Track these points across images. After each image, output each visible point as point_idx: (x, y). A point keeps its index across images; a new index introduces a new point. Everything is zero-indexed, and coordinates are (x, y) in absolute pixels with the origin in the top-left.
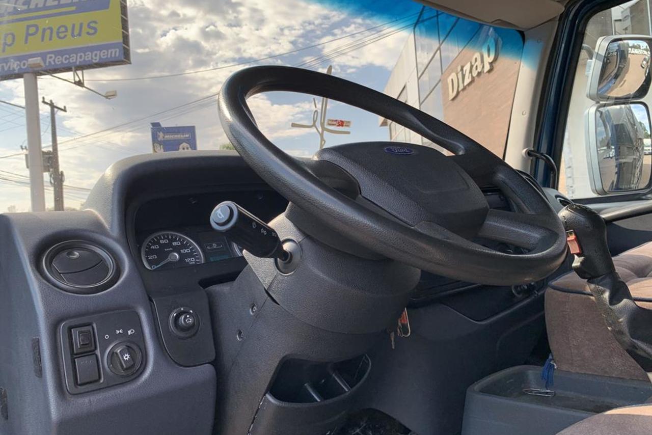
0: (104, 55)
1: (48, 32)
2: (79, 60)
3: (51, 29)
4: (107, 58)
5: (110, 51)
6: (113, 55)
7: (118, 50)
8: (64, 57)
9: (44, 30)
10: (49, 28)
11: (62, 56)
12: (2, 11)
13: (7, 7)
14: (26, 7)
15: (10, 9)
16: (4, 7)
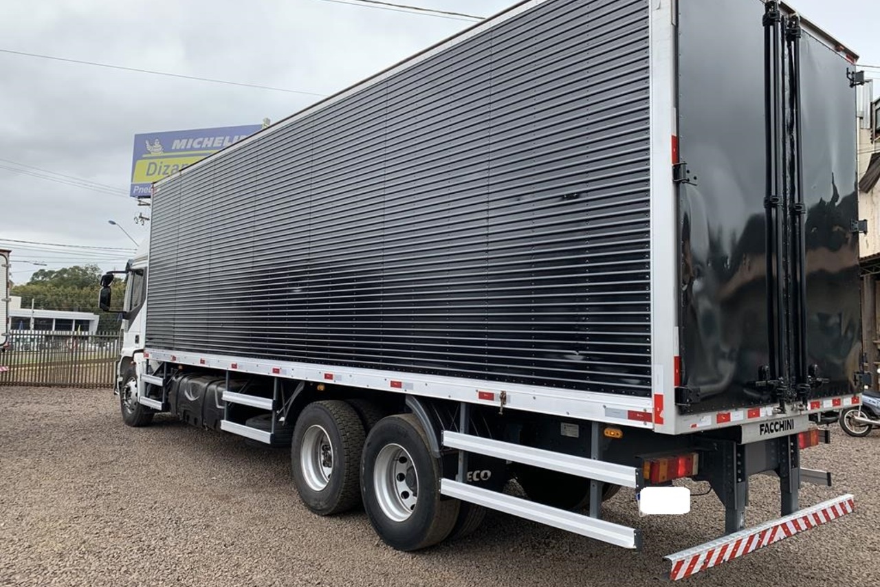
12: (183, 147)
13: (186, 145)
14: (199, 146)
15: (189, 147)
16: (184, 145)
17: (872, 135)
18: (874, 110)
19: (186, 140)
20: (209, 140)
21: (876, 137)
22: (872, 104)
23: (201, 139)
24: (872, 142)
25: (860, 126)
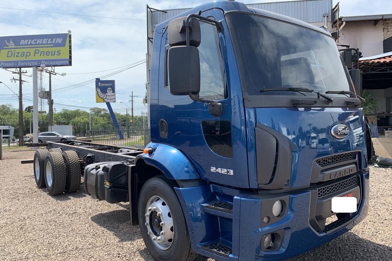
1: (43, 53)
2: (53, 63)
4: (63, 64)
5: (65, 61)
8: (48, 62)
9: (41, 52)
12: (26, 44)
13: (28, 42)
14: (35, 43)
15: (29, 43)
16: (27, 42)
17: (332, 25)
18: (333, 13)
19: (28, 40)
20: (40, 40)
21: (334, 25)
22: (332, 10)
23: (36, 40)
24: (332, 28)
25: (327, 20)
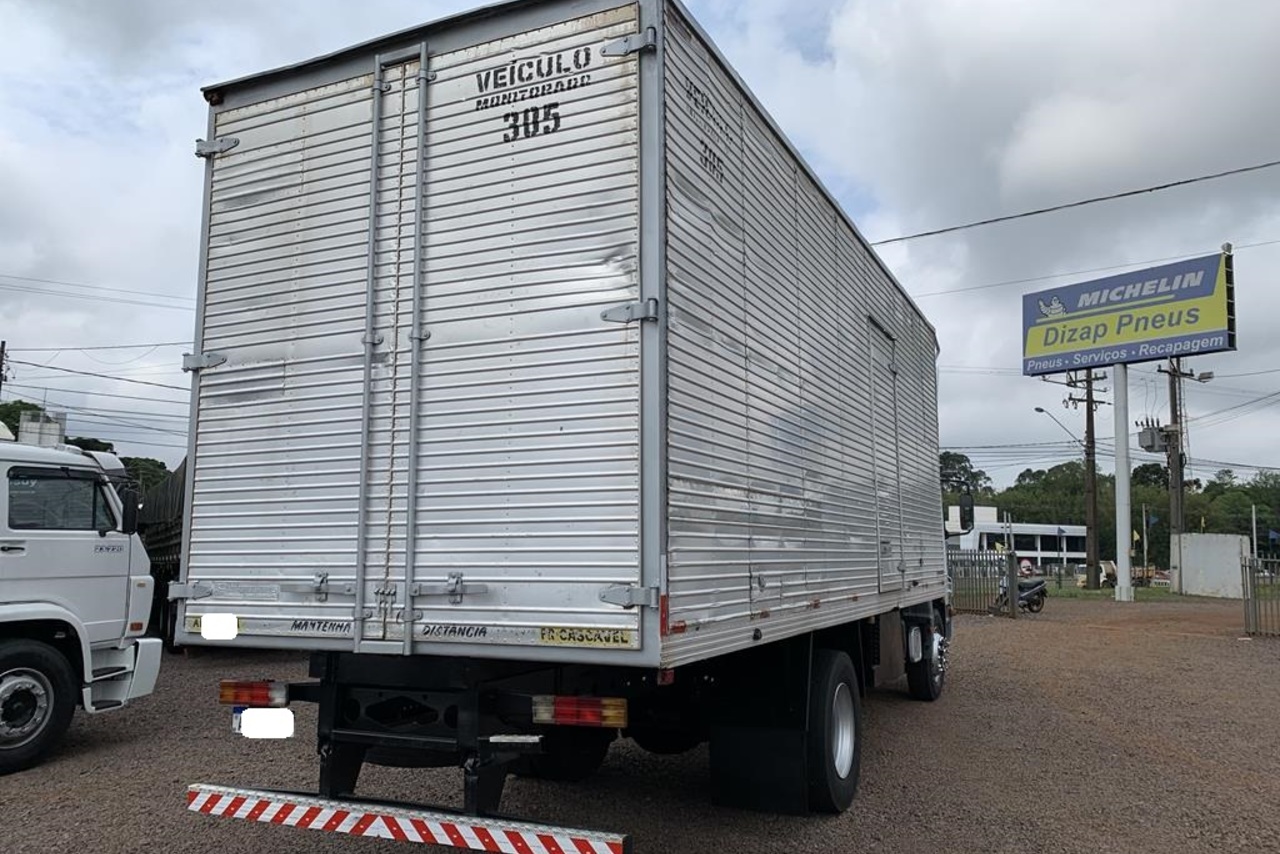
0: (1204, 344)
1: (1142, 323)
2: (1176, 349)
3: (1146, 319)
4: (1209, 346)
5: (1212, 340)
6: (1216, 344)
7: (1221, 338)
8: (1159, 347)
9: (1139, 320)
10: (1143, 318)
11: (1157, 346)
12: (1095, 302)
13: (1100, 298)
14: (1119, 298)
15: (1103, 300)
16: (1097, 297)
19: (1099, 292)
20: (1134, 287)
